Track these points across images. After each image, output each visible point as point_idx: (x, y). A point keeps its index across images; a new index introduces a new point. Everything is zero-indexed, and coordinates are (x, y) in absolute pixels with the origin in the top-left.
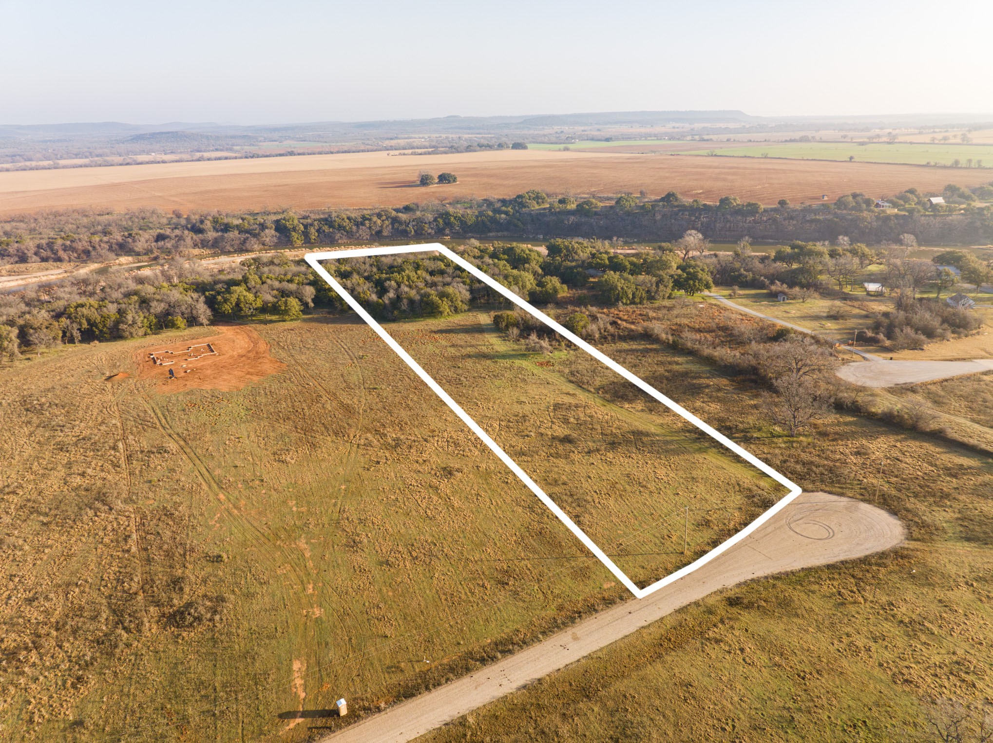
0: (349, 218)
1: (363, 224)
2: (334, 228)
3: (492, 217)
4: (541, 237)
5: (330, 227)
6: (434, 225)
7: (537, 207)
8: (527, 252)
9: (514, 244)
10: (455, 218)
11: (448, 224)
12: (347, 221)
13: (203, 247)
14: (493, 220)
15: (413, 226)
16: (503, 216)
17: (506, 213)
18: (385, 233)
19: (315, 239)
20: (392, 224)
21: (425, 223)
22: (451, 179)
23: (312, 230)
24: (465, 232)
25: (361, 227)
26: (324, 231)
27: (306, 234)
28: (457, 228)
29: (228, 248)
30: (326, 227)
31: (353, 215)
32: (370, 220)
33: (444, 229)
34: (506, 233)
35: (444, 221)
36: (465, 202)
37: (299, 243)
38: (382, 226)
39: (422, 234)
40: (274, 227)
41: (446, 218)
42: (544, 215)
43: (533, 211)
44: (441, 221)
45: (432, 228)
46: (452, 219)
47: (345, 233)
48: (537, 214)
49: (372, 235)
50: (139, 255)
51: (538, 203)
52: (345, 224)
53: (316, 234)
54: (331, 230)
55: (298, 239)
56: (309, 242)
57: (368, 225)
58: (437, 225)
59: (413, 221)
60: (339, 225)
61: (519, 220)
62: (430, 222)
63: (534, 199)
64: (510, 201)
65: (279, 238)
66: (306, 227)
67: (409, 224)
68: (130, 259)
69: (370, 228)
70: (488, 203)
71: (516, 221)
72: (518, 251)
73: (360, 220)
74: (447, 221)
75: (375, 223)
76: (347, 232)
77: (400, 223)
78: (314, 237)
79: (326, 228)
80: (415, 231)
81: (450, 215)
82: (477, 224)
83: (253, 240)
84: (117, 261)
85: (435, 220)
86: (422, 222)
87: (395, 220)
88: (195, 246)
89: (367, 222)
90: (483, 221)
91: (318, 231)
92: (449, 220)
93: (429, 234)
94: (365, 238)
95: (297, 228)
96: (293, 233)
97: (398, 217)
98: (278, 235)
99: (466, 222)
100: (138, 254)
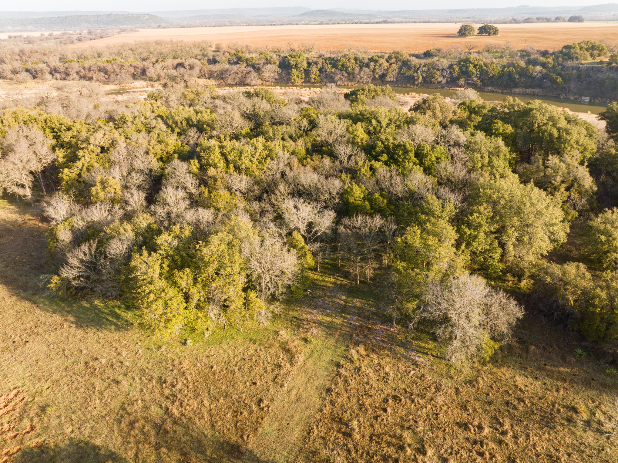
0: (356, 59)
1: (367, 66)
2: (337, 68)
3: (523, 69)
4: (587, 99)
5: (333, 67)
6: (446, 74)
7: (590, 60)
8: (563, 123)
9: (536, 103)
10: (475, 66)
11: (465, 73)
12: (353, 61)
13: (209, 78)
14: (523, 73)
15: (423, 72)
16: (538, 68)
17: (543, 65)
18: (390, 78)
19: (315, 79)
20: (400, 68)
21: (438, 70)
22: (491, 31)
23: (314, 69)
24: (484, 84)
25: (364, 68)
26: (326, 71)
27: (307, 72)
28: (475, 79)
29: (230, 81)
30: (330, 66)
31: (360, 56)
32: (376, 61)
33: (458, 78)
34: (537, 91)
35: (461, 69)
36: (496, 52)
37: (299, 81)
38: (387, 70)
39: (431, 82)
40: (278, 62)
41: (463, 66)
42: (600, 70)
43: (582, 64)
44: (457, 68)
45: (444, 77)
46: (471, 67)
47: (346, 75)
48: (588, 69)
49: (374, 78)
50: (152, 81)
51: (592, 55)
52: (348, 64)
53: (318, 73)
54: (333, 70)
55: (298, 77)
56: (309, 82)
57: (372, 67)
58: (451, 73)
59: (424, 66)
60: (342, 65)
61: (559, 74)
62: (443, 69)
63: (587, 50)
64: (553, 54)
65: (280, 74)
66: (309, 64)
67: (418, 69)
68: (144, 83)
69: (374, 71)
70: (525, 54)
71: (554, 76)
72: (540, 119)
73: (366, 61)
74: (464, 69)
75: (380, 65)
76: (349, 73)
77: (409, 68)
78: (314, 76)
79: (329, 68)
80: (423, 77)
81: (470, 62)
82: (501, 75)
83: (254, 74)
84: (132, 85)
85: (451, 67)
86: (434, 68)
87: (406, 64)
88: (202, 75)
89: (372, 64)
90: (510, 74)
91: (320, 70)
92: (467, 67)
93: (439, 83)
94: (365, 81)
95: (299, 65)
96: (294, 71)
97: (410, 61)
98: (280, 71)
99: (487, 72)
100: (151, 79)
